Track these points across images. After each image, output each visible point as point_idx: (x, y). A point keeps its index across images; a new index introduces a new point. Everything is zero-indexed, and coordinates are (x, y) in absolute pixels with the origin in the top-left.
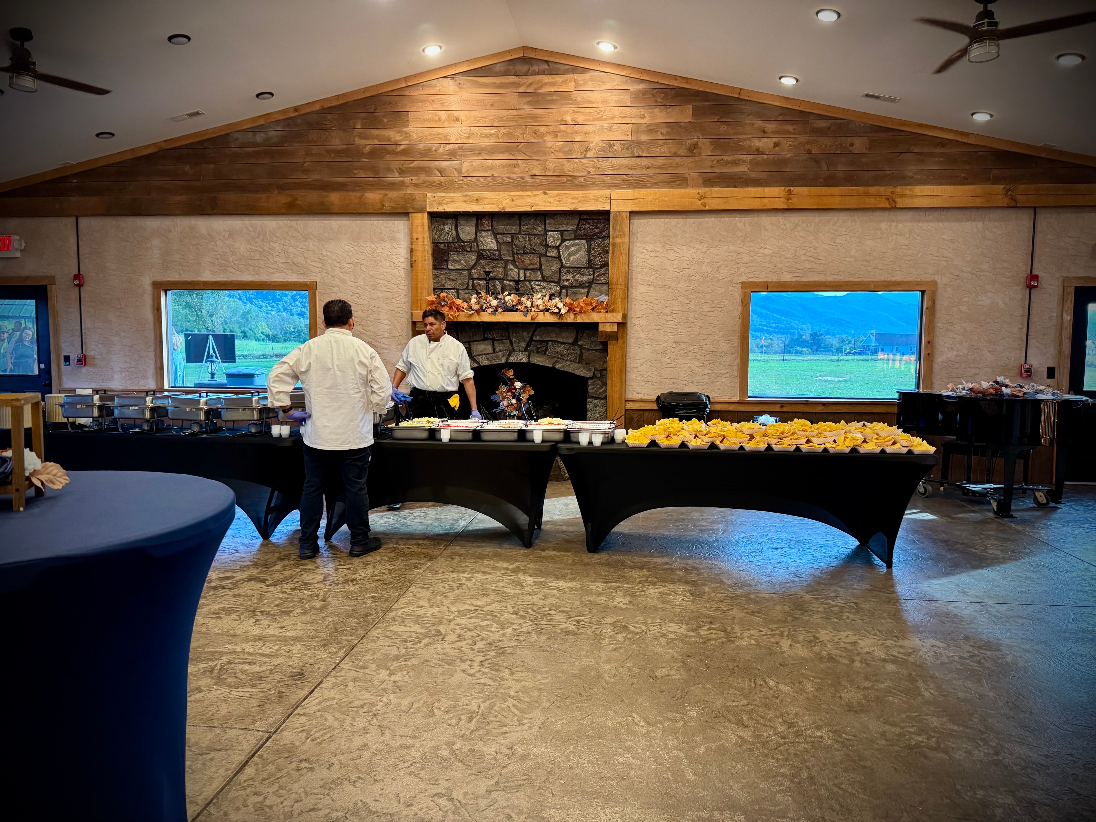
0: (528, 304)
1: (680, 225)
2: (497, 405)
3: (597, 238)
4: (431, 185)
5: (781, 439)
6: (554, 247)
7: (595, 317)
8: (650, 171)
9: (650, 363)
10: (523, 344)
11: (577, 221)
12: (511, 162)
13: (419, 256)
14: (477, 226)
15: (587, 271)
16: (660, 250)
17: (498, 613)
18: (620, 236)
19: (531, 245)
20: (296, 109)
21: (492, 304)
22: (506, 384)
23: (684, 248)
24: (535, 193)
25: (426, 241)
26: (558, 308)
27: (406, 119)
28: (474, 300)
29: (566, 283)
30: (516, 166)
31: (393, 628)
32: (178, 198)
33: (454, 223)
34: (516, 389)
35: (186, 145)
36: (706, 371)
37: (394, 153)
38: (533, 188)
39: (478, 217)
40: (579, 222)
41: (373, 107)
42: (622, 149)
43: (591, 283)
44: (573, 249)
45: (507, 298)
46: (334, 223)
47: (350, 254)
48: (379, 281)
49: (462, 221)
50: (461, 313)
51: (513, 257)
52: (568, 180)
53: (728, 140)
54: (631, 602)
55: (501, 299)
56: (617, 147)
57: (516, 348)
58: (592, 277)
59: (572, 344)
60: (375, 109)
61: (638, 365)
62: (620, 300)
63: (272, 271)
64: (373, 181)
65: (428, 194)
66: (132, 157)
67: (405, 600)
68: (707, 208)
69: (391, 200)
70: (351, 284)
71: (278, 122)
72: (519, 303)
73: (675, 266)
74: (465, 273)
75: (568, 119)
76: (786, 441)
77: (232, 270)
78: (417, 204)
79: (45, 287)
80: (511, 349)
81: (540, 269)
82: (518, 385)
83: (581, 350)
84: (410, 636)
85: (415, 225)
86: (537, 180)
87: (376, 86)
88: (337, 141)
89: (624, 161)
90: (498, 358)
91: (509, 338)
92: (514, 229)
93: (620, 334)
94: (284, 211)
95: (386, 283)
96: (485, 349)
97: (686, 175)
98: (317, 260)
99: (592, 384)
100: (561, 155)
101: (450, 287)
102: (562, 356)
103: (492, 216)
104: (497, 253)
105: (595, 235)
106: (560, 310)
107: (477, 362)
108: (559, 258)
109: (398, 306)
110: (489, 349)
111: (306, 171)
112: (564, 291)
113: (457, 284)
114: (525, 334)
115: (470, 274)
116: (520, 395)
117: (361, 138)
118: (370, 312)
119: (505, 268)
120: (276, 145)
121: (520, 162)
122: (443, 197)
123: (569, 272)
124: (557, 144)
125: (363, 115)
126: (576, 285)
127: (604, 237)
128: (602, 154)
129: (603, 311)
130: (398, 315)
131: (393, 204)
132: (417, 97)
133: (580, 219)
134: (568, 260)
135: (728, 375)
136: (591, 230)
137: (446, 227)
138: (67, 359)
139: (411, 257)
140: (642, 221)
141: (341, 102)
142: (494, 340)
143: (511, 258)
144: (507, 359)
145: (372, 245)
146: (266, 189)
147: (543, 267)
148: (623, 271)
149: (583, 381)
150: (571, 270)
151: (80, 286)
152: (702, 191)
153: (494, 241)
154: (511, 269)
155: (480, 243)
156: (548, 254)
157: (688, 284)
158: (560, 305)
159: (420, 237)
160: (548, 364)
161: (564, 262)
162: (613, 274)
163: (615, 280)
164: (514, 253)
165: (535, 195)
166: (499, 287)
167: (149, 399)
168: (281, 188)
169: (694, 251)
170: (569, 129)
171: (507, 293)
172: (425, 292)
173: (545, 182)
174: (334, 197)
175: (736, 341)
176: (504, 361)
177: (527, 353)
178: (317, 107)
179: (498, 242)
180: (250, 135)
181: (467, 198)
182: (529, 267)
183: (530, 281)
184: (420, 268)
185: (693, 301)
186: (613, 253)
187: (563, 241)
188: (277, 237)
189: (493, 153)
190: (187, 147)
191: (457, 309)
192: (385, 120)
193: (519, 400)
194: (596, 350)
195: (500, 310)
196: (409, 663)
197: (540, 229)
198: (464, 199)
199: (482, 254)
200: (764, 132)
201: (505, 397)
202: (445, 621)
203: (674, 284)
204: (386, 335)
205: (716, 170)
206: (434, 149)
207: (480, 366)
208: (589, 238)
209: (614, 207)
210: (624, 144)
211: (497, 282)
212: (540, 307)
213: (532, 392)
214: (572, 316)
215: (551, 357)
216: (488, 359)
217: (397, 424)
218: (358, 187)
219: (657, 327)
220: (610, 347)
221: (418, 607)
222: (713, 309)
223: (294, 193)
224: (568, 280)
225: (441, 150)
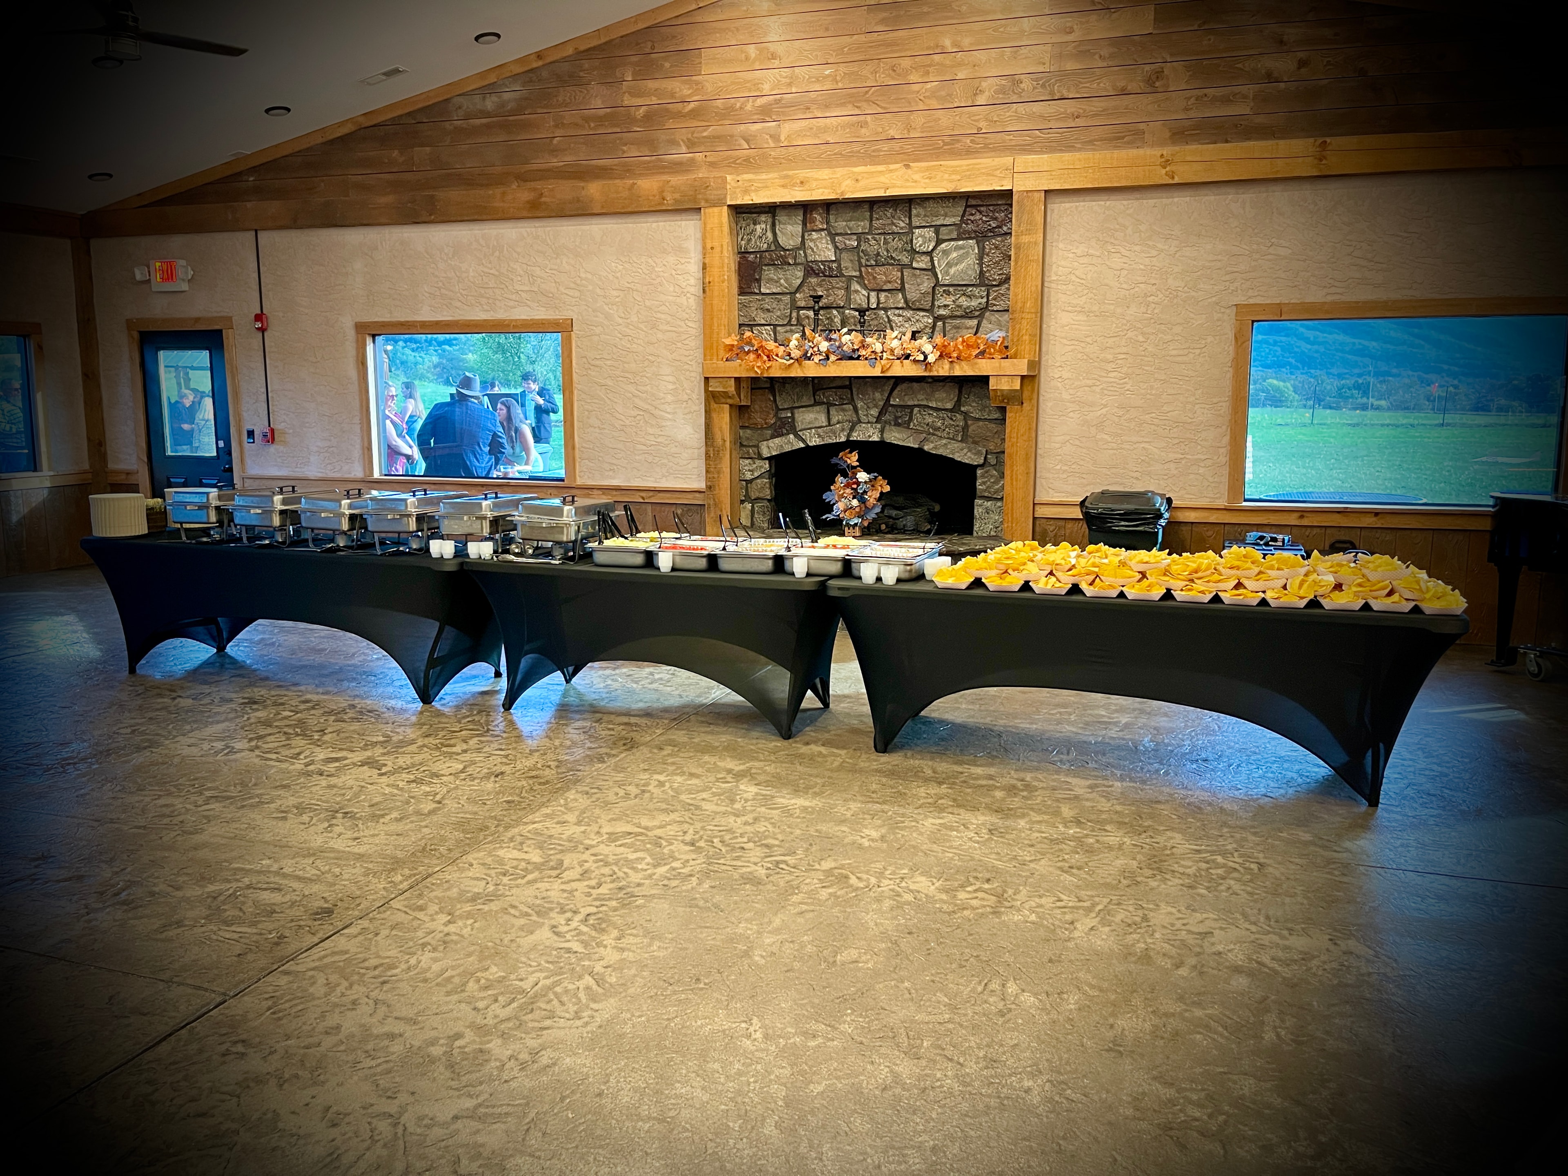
0: (878, 347)
1: (1131, 211)
2: (829, 508)
3: (993, 237)
4: (734, 162)
5: (1192, 581)
6: (924, 253)
7: (983, 367)
8: (1079, 122)
9: (1077, 442)
10: (874, 412)
11: (961, 210)
12: (854, 118)
13: (715, 273)
14: (804, 224)
15: (976, 291)
16: (1098, 254)
17: (667, 840)
18: (1029, 232)
19: (888, 251)
20: (539, 55)
21: (821, 349)
22: (845, 475)
23: (1137, 248)
24: (892, 167)
25: (726, 254)
26: (923, 353)
27: (697, 61)
28: (793, 343)
29: (942, 312)
30: (863, 125)
31: (501, 853)
32: (383, 200)
33: (770, 220)
34: (858, 483)
35: (393, 119)
36: (1172, 456)
37: (679, 115)
38: (888, 159)
39: (806, 208)
40: (965, 211)
41: (649, 44)
42: (1034, 88)
43: (985, 309)
44: (954, 255)
45: (846, 339)
46: (596, 228)
47: (619, 275)
48: (659, 315)
49: (781, 217)
50: (773, 363)
51: (860, 271)
52: (945, 144)
53: (1215, 61)
54: (883, 838)
55: (835, 340)
56: (1026, 84)
57: (864, 418)
58: (985, 300)
59: (951, 411)
60: (653, 48)
61: (1058, 446)
62: (1026, 338)
63: (512, 303)
64: (649, 162)
65: (729, 178)
66: (324, 140)
67: (548, 811)
68: (1177, 180)
69: (675, 189)
70: (620, 321)
71: (515, 77)
72: (863, 346)
73: (1121, 279)
74: (787, 299)
75: (947, 43)
76: (1199, 585)
77: (459, 304)
78: (712, 195)
79: (220, 332)
80: (855, 419)
81: (902, 289)
82: (862, 476)
83: (965, 419)
84: (516, 868)
85: (709, 227)
86: (896, 145)
87: (653, 11)
88: (599, 103)
89: (1036, 108)
90: (835, 433)
91: (852, 401)
92: (862, 226)
93: (1026, 394)
94: (525, 214)
95: (669, 318)
96: (816, 419)
97: (1142, 126)
98: (572, 285)
99: (983, 476)
100: (934, 104)
101: (763, 322)
102: (933, 431)
103: (828, 206)
104: (834, 265)
105: (990, 231)
106: (926, 357)
107: (803, 441)
108: (932, 270)
109: (687, 353)
110: (822, 419)
111: (554, 151)
112: (940, 324)
113: (773, 318)
114: (878, 395)
115: (793, 301)
116: (865, 492)
117: (633, 95)
118: (646, 363)
119: (847, 289)
120: (513, 113)
121: (869, 118)
122: (750, 181)
123: (948, 293)
124: (929, 86)
125: (634, 59)
126: (958, 313)
127: (1006, 234)
128: (1001, 98)
129: (997, 356)
130: (686, 367)
131: (677, 196)
132: (714, 24)
133: (967, 206)
134: (947, 273)
135: (1209, 463)
136: (985, 222)
137: (758, 227)
138: (251, 434)
139: (704, 277)
140: (1067, 205)
141: (603, 40)
142: (829, 405)
143: (857, 274)
144: (849, 435)
145: (650, 260)
146: (500, 180)
147: (906, 286)
148: (1033, 289)
149: (969, 471)
150: (951, 289)
151: (262, 330)
152: (1166, 151)
153: (830, 246)
154: (857, 291)
155: (809, 251)
156: (915, 265)
157: (1143, 309)
158: (928, 348)
159: (716, 244)
160: (912, 444)
161: (940, 276)
162: (1016, 295)
163: (1020, 305)
164: (860, 265)
165: (891, 171)
166: (838, 320)
167: (278, 498)
168: (522, 178)
169: (1154, 253)
170: (947, 60)
171: (845, 330)
172: (723, 332)
173: (908, 148)
174: (594, 189)
175: (1225, 407)
176: (843, 439)
177: (879, 426)
178: (570, 51)
179: (836, 247)
180: (477, 99)
181: (786, 181)
182: (885, 287)
183: (886, 309)
184: (716, 293)
185: (1152, 337)
186: (1016, 262)
187: (939, 242)
188: (519, 254)
189: (827, 107)
190: (395, 122)
191: (768, 357)
192: (667, 65)
193: (862, 501)
194: (990, 420)
195: (833, 358)
196: (486, 908)
197: (902, 224)
198: (782, 182)
199: (812, 268)
200: (1281, 42)
201: (842, 496)
202: (581, 847)
203: (1119, 310)
204: (670, 398)
205: (1192, 114)
206: (738, 105)
207: (808, 446)
208: (981, 237)
209: (1019, 185)
210: (1037, 80)
211: (835, 312)
212: (896, 352)
213: (887, 489)
214: (947, 366)
215: (918, 432)
216: (819, 436)
217: (601, 542)
218: (628, 171)
219: (1089, 382)
220: (1009, 415)
221: (558, 823)
222: (1186, 351)
223: (538, 185)
224: (946, 306)
225: (749, 107)
